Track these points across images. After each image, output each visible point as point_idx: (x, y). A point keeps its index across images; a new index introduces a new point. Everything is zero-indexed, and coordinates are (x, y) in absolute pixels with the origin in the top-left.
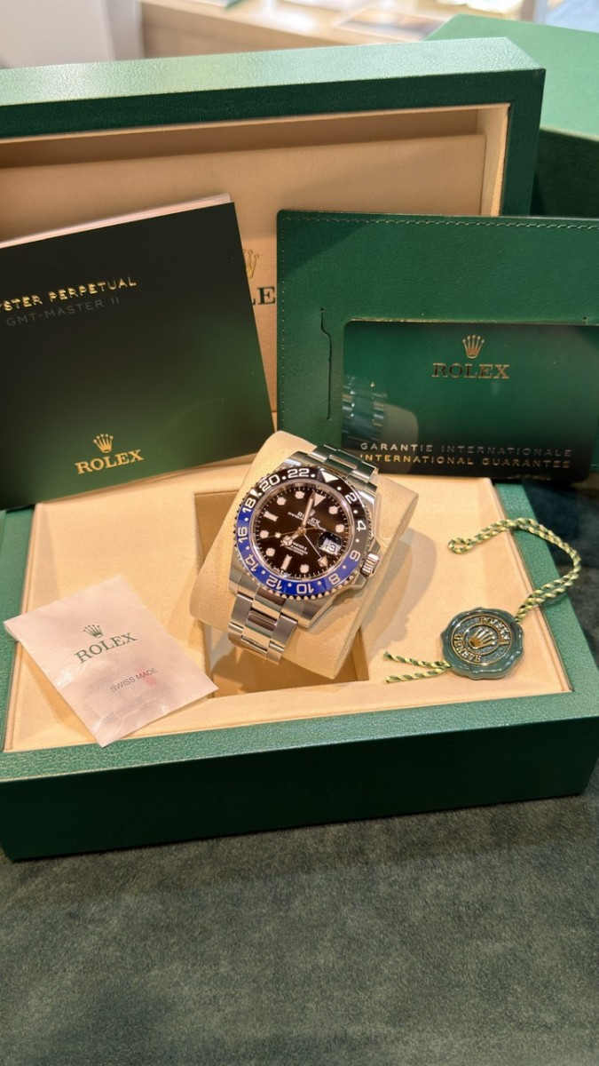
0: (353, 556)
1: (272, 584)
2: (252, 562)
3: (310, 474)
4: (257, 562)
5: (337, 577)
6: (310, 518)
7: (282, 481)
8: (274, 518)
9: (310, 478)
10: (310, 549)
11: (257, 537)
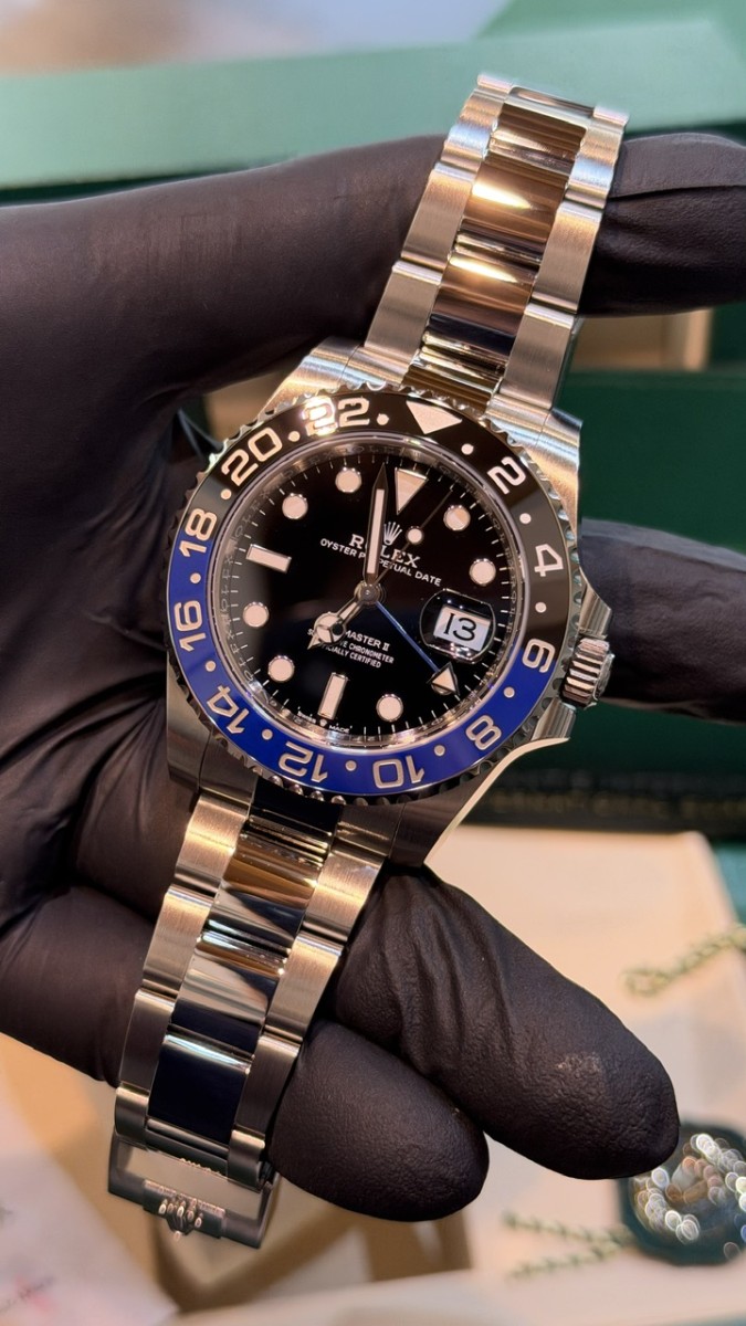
0: (532, 658)
1: (297, 766)
2: (228, 708)
3: (371, 414)
4: (242, 703)
5: (491, 728)
6: (389, 550)
7: (288, 447)
8: (280, 563)
9: (374, 426)
10: (399, 648)
11: (234, 627)
